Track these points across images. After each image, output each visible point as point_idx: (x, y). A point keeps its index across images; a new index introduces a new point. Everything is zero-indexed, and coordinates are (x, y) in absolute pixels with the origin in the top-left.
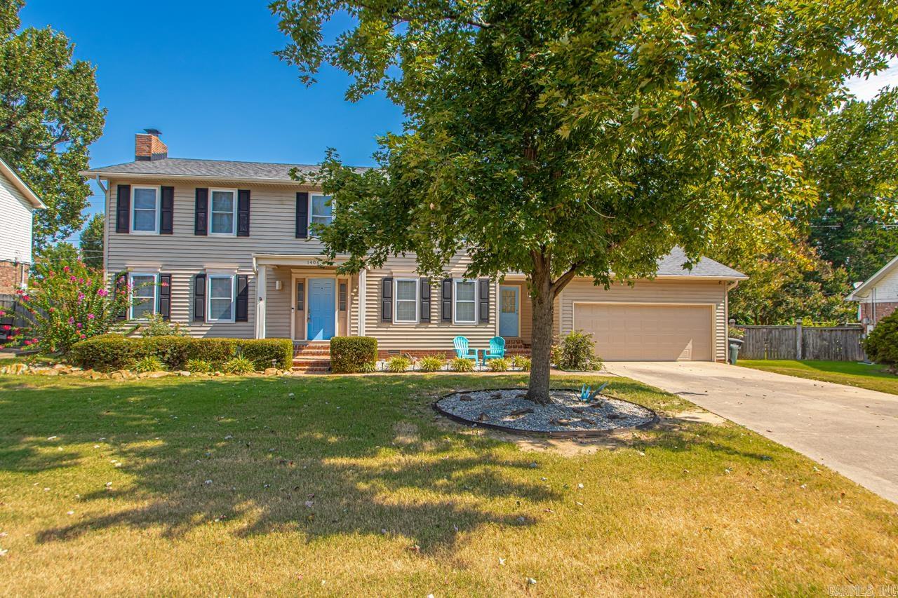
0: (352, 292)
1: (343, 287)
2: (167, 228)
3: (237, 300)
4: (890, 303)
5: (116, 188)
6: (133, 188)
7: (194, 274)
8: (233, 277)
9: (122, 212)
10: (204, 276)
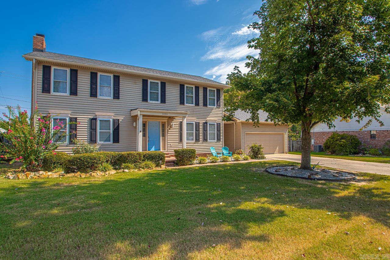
0: (168, 128)
1: (163, 125)
2: (74, 92)
3: (114, 132)
4: (319, 132)
5: (42, 67)
6: (53, 68)
7: (90, 118)
8: (111, 120)
9: (45, 81)
10: (95, 119)
